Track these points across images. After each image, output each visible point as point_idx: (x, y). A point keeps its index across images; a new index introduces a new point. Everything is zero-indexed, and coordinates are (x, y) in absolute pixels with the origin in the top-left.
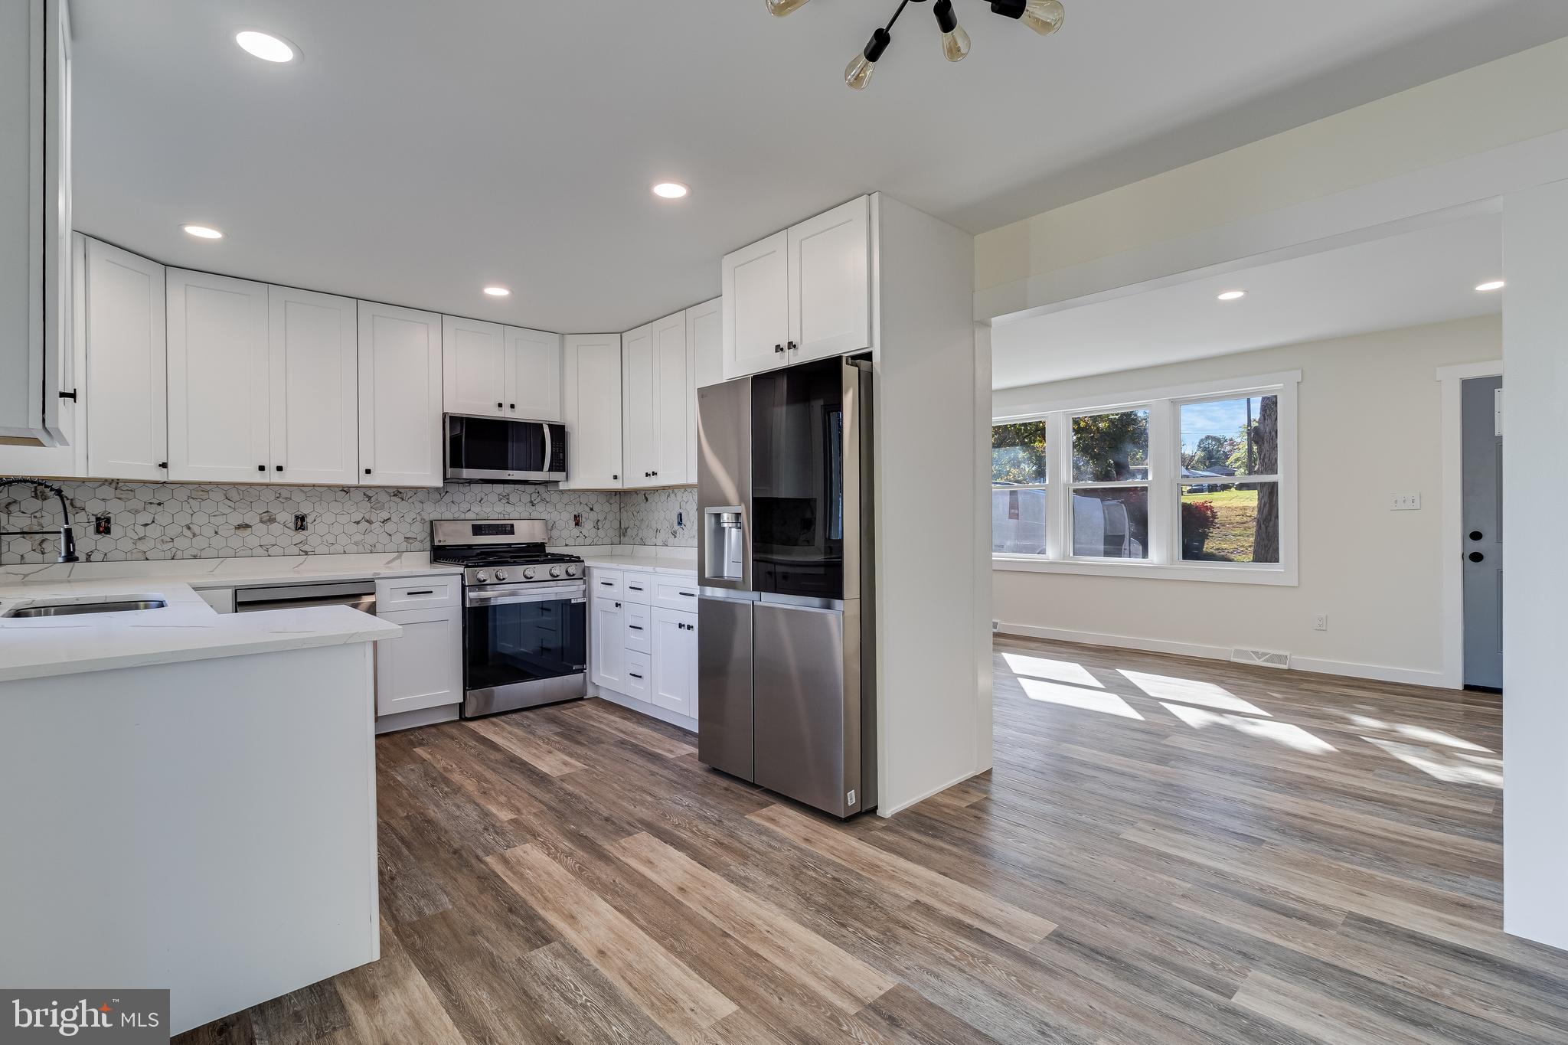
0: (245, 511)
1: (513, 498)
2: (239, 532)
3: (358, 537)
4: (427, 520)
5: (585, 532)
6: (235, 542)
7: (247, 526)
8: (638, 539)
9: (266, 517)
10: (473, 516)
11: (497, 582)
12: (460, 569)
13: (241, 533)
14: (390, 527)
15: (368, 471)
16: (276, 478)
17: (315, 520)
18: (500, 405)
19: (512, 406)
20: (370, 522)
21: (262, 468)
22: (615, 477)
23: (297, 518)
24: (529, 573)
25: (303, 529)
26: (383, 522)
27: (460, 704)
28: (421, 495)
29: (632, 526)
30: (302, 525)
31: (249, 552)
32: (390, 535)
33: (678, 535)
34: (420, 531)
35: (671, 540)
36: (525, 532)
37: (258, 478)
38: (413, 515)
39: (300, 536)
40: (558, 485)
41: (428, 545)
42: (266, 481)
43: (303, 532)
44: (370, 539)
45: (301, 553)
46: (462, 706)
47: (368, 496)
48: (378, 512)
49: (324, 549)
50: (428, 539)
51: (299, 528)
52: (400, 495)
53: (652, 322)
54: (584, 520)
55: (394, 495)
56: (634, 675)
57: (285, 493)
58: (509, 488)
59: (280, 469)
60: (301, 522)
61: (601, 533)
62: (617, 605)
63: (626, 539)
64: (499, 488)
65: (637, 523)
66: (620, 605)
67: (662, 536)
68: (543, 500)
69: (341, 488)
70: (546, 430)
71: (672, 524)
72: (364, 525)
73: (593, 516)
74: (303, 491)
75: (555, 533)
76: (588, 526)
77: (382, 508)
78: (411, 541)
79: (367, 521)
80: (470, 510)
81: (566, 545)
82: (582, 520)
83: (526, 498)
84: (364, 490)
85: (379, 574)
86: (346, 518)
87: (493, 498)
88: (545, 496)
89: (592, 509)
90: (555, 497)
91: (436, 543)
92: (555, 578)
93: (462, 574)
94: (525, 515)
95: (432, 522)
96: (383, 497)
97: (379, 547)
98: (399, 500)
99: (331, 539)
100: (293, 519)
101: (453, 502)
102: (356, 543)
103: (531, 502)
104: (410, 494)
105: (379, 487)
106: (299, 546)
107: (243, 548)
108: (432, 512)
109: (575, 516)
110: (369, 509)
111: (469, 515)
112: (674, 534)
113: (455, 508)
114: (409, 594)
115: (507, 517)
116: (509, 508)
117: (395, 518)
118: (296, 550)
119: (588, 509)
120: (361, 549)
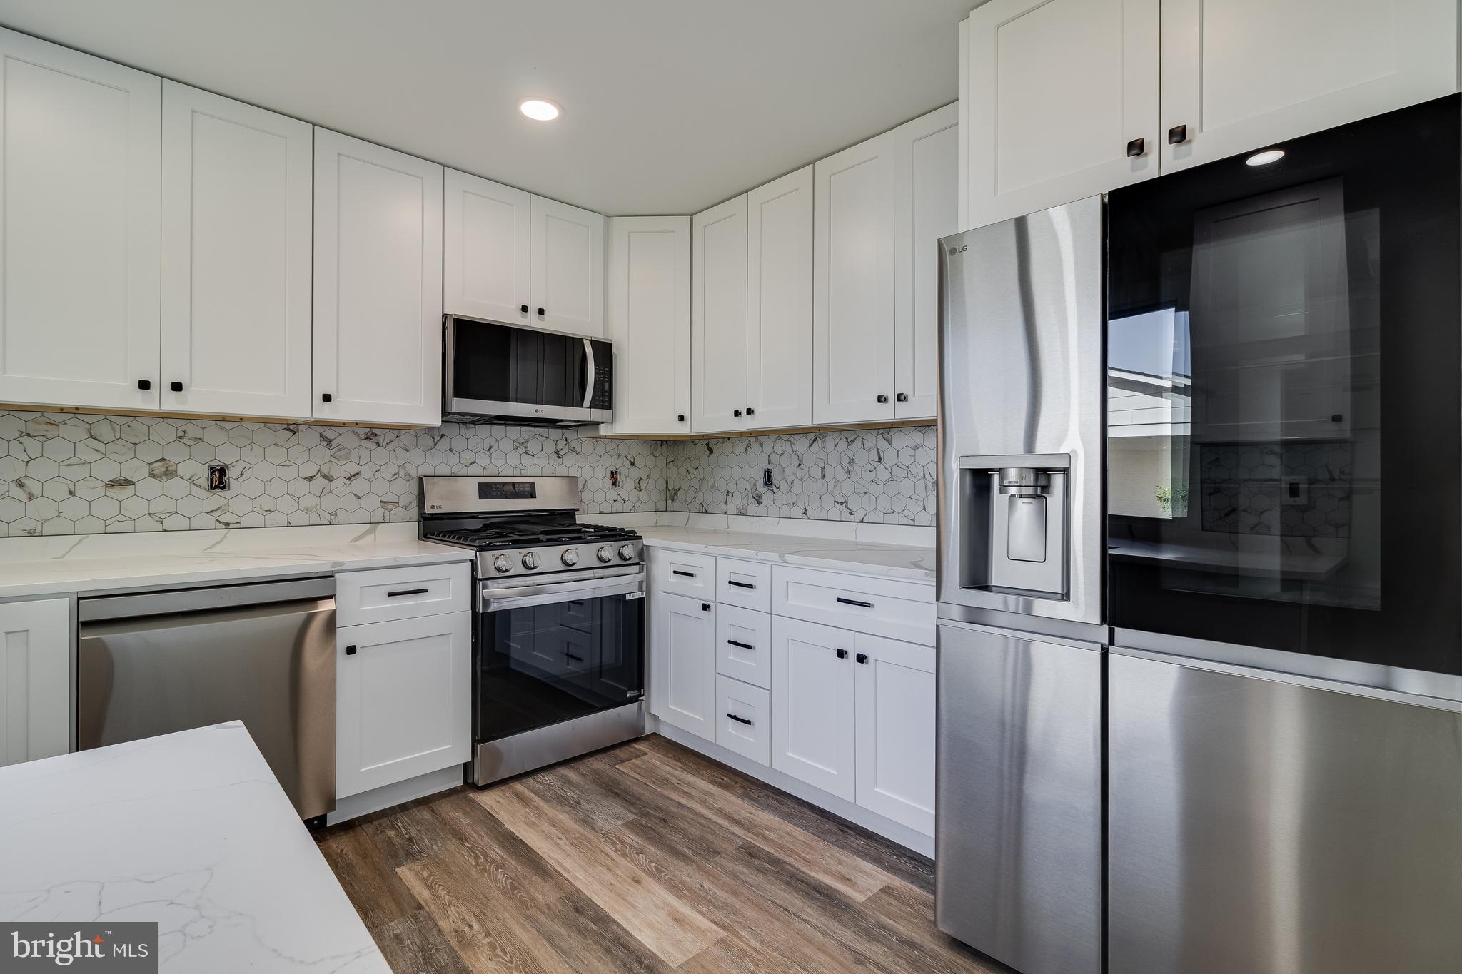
0: (122, 459)
1: (534, 447)
2: (111, 492)
3: (310, 501)
4: (414, 475)
5: (624, 495)
6: (106, 508)
7: (127, 483)
8: (696, 505)
9: (160, 468)
10: (480, 472)
11: (524, 571)
12: (470, 554)
13: (116, 493)
14: (359, 486)
15: (327, 398)
16: (172, 403)
17: (242, 474)
18: (524, 309)
19: (541, 312)
20: (328, 478)
21: (144, 385)
22: (681, 418)
23: (212, 470)
24: (570, 557)
25: (223, 488)
26: (349, 478)
27: (465, 765)
28: (406, 438)
29: (685, 486)
30: (221, 482)
31: (129, 526)
32: (359, 498)
33: (764, 501)
34: (404, 493)
35: (753, 507)
36: (549, 497)
37: (140, 401)
38: (393, 468)
39: (218, 498)
40: (598, 430)
41: (414, 513)
42: (154, 407)
43: (223, 493)
44: (329, 503)
45: (219, 526)
46: (467, 768)
47: (326, 439)
48: (341, 463)
49: (256, 519)
50: (415, 503)
51: (216, 487)
52: (375, 439)
53: (747, 191)
54: (623, 478)
55: (366, 439)
56: (734, 717)
57: (193, 430)
58: (527, 432)
59: (177, 387)
60: (219, 478)
61: (643, 495)
62: (705, 607)
63: (676, 505)
64: (514, 432)
65: (695, 483)
66: (709, 607)
67: (736, 502)
68: (573, 450)
69: (286, 426)
70: (589, 349)
71: (755, 485)
72: (320, 482)
73: (634, 473)
74: (222, 428)
75: (586, 496)
76: (627, 485)
77: (348, 457)
78: (390, 506)
79: (325, 477)
80: (475, 462)
81: (601, 512)
82: (621, 478)
83: (549, 447)
84: (320, 429)
85: (342, 564)
86: (290, 472)
87: (507, 445)
88: (575, 444)
89: (632, 464)
90: (587, 446)
91: (428, 511)
92: (604, 563)
93: (471, 561)
94: (549, 471)
95: (421, 479)
96: (349, 440)
97: (342, 516)
98: (374, 446)
99: (267, 503)
100: (207, 472)
101: (451, 450)
102: (307, 511)
103: (557, 452)
104: (391, 436)
105: (344, 424)
106: (216, 514)
107: (120, 518)
108: (422, 463)
109: (612, 472)
110: (327, 458)
111: (473, 470)
112: (758, 499)
113: (453, 459)
114: (390, 595)
115: (524, 473)
116: (527, 460)
117: (366, 472)
118: (211, 522)
119: (628, 463)
120: (315, 520)
